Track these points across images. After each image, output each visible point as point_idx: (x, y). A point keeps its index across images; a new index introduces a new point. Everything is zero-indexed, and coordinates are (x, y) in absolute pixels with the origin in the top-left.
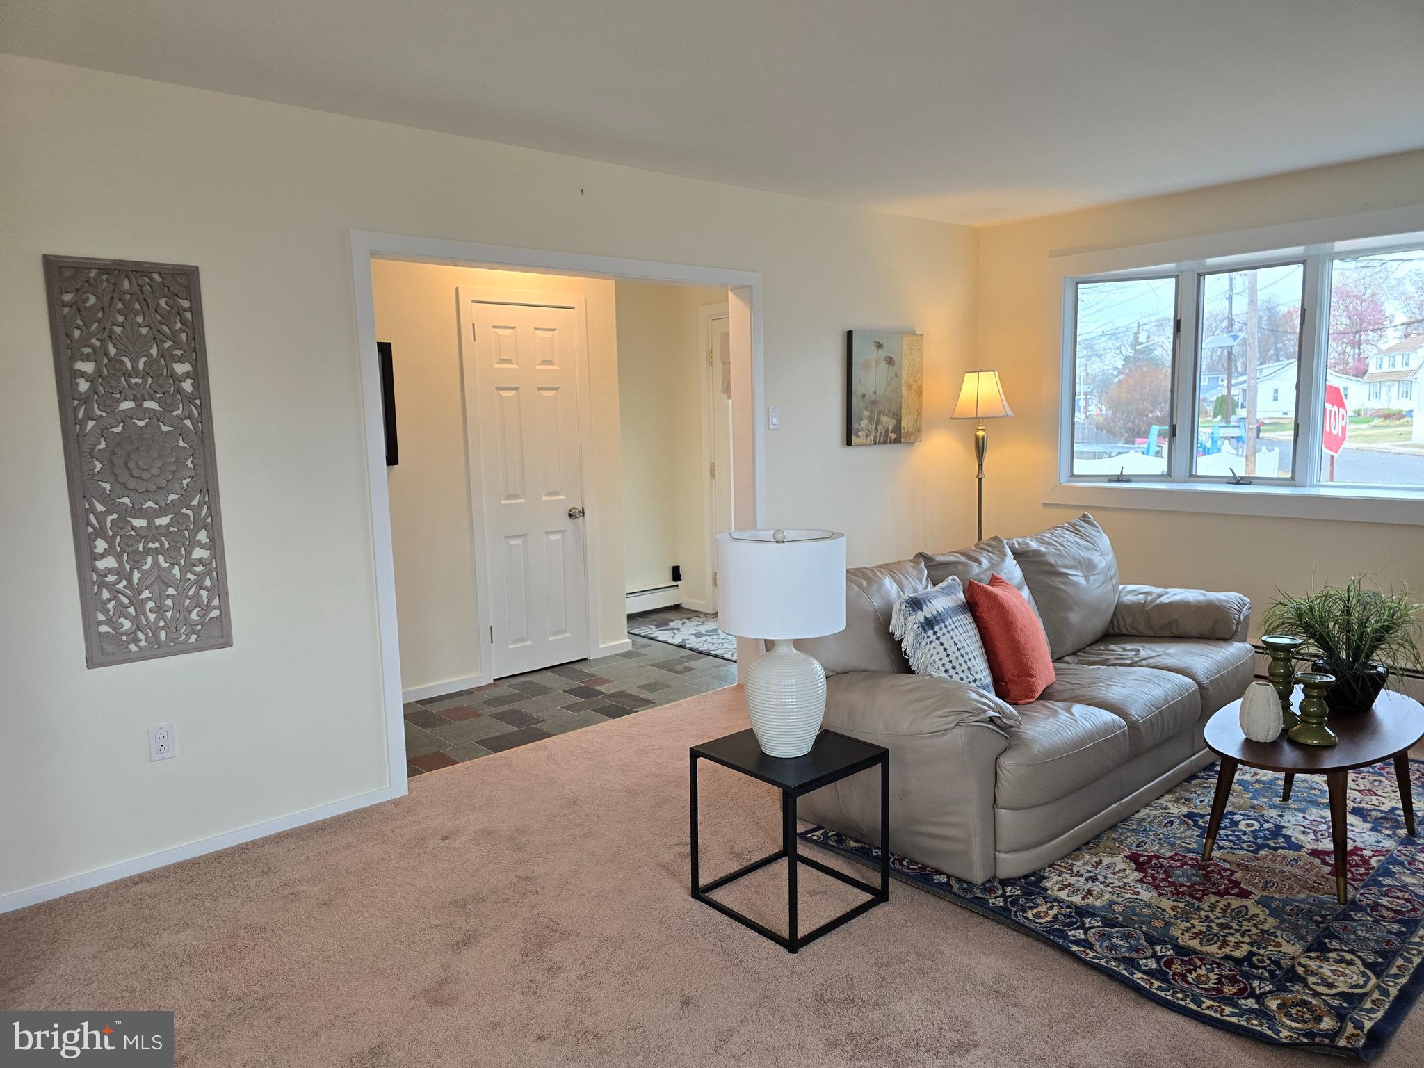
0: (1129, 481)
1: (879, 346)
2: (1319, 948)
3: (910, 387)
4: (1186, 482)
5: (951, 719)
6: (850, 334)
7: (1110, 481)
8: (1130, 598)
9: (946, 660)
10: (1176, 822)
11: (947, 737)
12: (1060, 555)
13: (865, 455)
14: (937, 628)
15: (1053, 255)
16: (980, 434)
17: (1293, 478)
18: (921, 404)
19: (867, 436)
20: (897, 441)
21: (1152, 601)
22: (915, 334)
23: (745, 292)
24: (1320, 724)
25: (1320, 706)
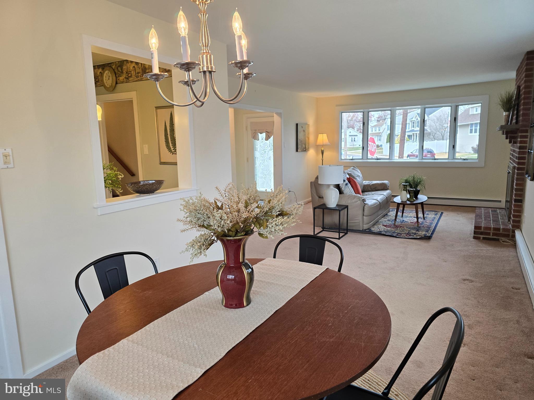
0: (354, 160)
1: (302, 127)
2: (418, 230)
3: (307, 137)
4: (366, 160)
5: (358, 199)
6: (297, 125)
7: (350, 160)
8: (366, 184)
9: (350, 191)
10: (387, 221)
11: (357, 203)
12: (354, 174)
13: (300, 154)
14: (348, 185)
15: (337, 106)
16: (322, 149)
17: (389, 158)
18: (309, 141)
19: (300, 149)
20: (305, 151)
21: (371, 184)
22: (307, 124)
23: (279, 114)
24: (413, 197)
25: (413, 194)
